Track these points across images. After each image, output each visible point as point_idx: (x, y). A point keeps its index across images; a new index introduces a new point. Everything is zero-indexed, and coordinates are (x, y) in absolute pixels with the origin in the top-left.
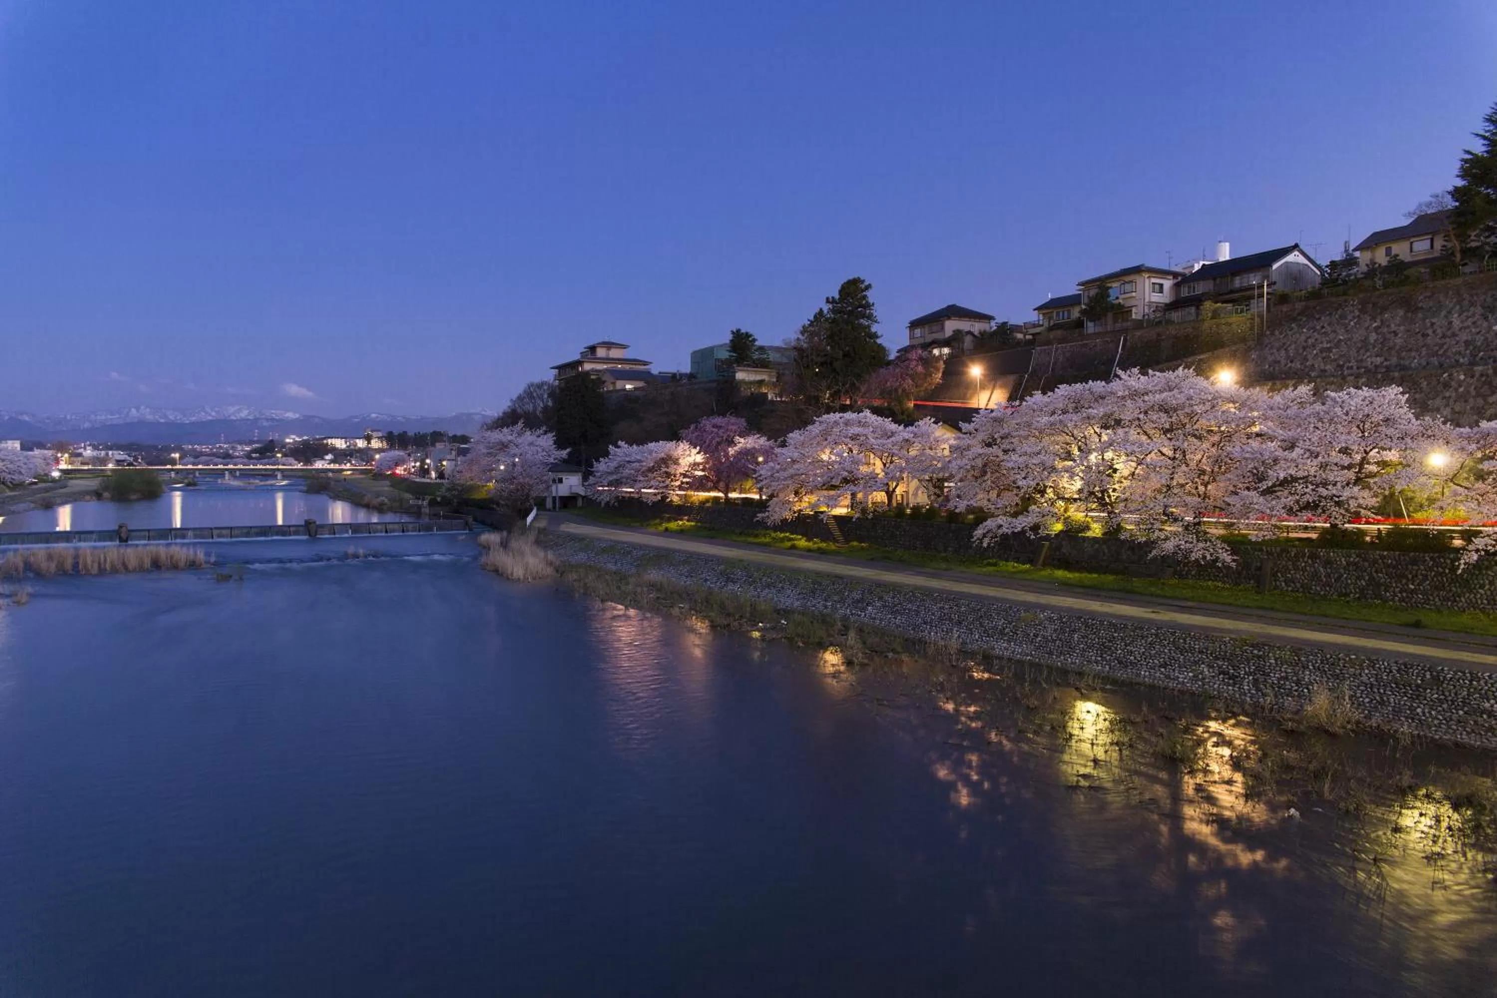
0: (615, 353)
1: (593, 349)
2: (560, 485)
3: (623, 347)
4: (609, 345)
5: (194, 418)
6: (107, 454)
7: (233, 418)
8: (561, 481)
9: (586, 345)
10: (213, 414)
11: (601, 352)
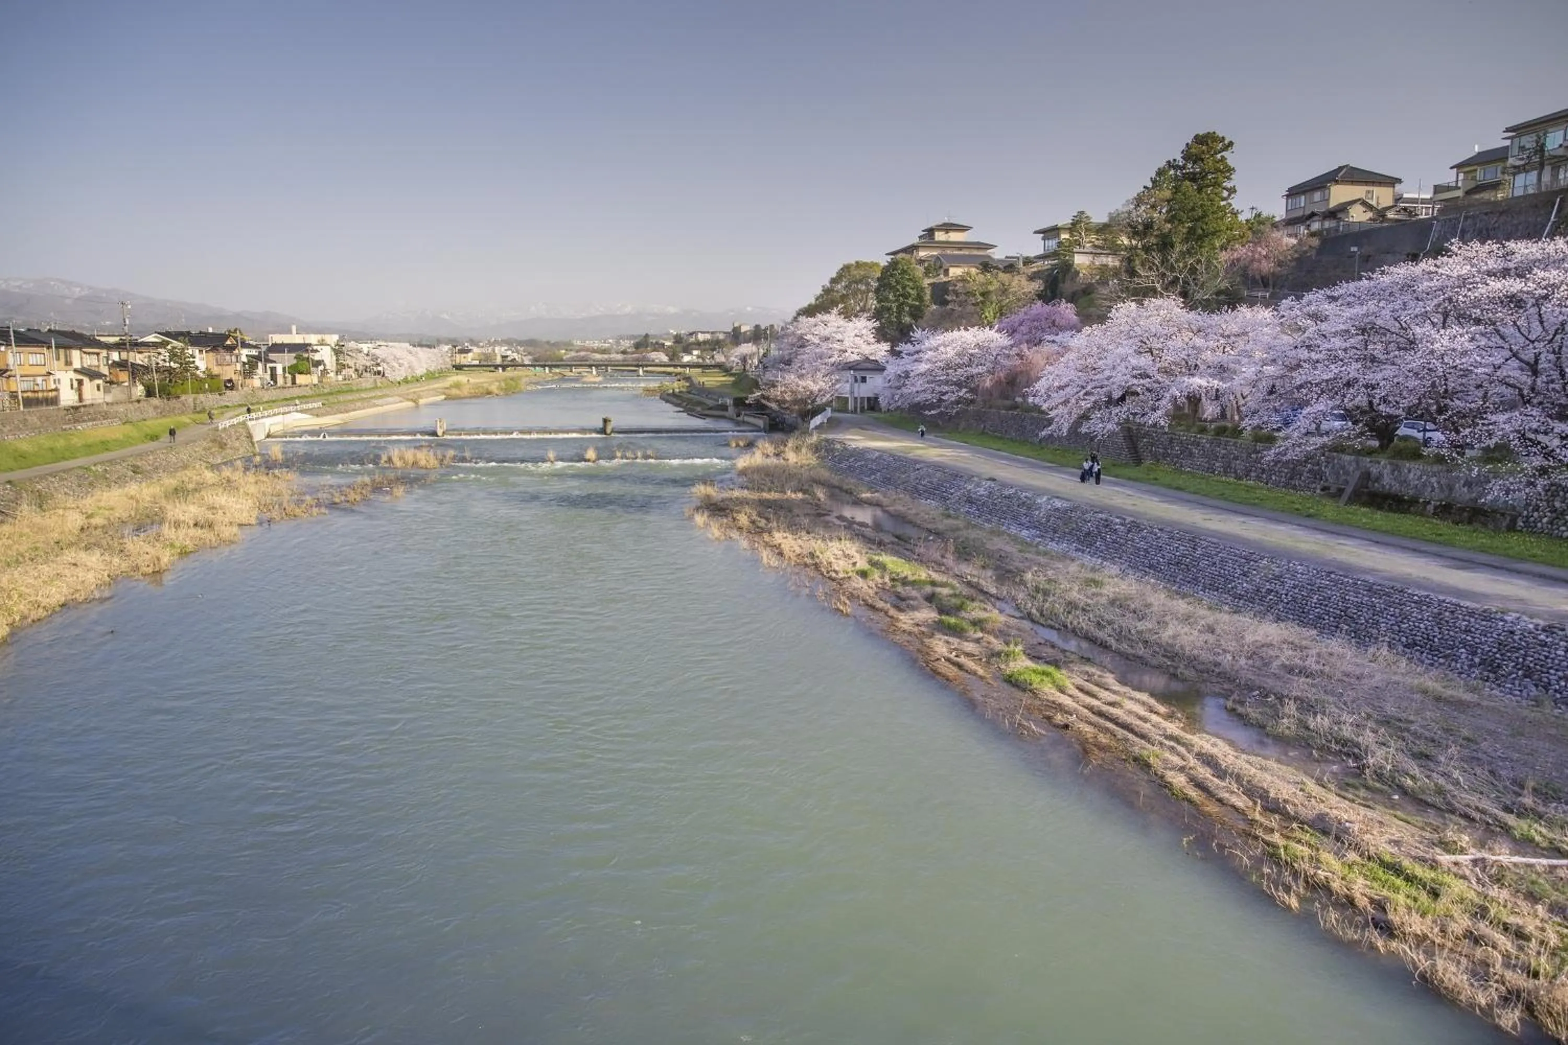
0: (955, 237)
1: (931, 232)
2: (862, 385)
3: (963, 229)
4: (948, 227)
5: (584, 314)
6: (494, 350)
7: (618, 313)
8: (864, 380)
9: (926, 228)
10: (601, 309)
11: (940, 236)
